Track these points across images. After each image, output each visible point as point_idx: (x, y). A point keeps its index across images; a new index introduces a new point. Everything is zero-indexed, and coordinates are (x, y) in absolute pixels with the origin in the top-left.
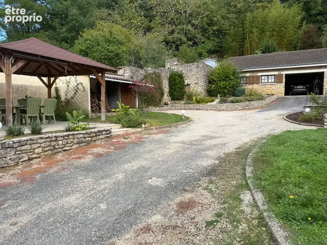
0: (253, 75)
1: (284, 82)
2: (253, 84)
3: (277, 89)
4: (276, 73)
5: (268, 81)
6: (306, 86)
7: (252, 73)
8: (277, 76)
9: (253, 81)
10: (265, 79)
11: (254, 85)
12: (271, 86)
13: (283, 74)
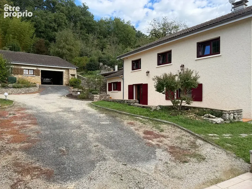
0: (17, 67)
1: (40, 75)
2: (17, 75)
3: (36, 79)
4: (35, 68)
5: (29, 73)
6: (51, 79)
7: (16, 66)
8: (35, 70)
9: (18, 72)
10: (26, 72)
11: (19, 75)
12: (32, 77)
13: (39, 70)
